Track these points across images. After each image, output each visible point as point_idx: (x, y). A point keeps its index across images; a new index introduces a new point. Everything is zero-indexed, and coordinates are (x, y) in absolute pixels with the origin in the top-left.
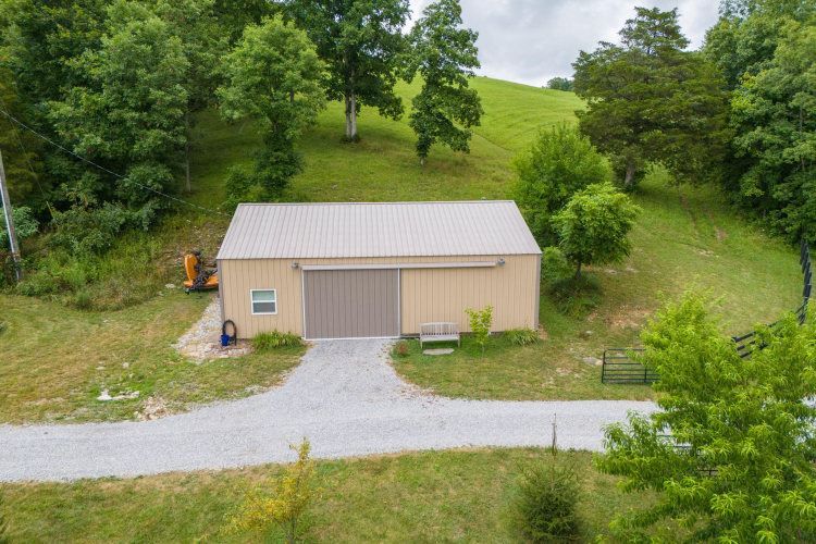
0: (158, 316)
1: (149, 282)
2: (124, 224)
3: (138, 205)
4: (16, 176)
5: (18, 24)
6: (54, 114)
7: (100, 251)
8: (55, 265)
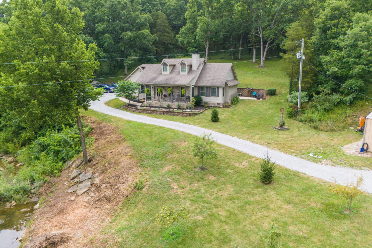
0: (341, 137)
1: (342, 125)
2: (339, 102)
3: (348, 95)
4: (306, 82)
5: (319, 28)
6: (323, 60)
7: (327, 110)
8: (310, 112)
